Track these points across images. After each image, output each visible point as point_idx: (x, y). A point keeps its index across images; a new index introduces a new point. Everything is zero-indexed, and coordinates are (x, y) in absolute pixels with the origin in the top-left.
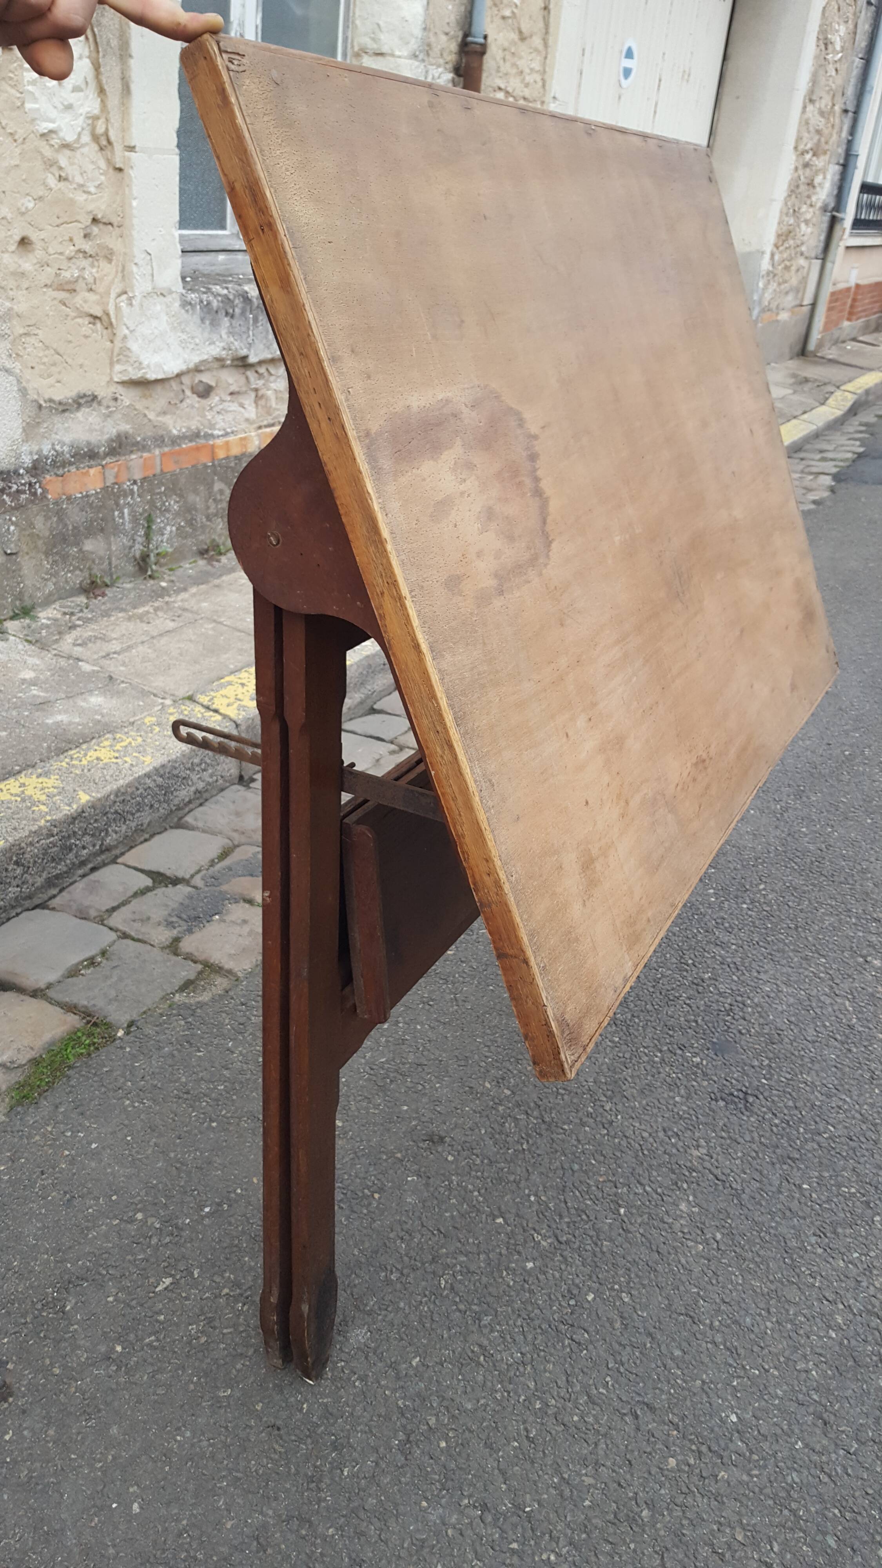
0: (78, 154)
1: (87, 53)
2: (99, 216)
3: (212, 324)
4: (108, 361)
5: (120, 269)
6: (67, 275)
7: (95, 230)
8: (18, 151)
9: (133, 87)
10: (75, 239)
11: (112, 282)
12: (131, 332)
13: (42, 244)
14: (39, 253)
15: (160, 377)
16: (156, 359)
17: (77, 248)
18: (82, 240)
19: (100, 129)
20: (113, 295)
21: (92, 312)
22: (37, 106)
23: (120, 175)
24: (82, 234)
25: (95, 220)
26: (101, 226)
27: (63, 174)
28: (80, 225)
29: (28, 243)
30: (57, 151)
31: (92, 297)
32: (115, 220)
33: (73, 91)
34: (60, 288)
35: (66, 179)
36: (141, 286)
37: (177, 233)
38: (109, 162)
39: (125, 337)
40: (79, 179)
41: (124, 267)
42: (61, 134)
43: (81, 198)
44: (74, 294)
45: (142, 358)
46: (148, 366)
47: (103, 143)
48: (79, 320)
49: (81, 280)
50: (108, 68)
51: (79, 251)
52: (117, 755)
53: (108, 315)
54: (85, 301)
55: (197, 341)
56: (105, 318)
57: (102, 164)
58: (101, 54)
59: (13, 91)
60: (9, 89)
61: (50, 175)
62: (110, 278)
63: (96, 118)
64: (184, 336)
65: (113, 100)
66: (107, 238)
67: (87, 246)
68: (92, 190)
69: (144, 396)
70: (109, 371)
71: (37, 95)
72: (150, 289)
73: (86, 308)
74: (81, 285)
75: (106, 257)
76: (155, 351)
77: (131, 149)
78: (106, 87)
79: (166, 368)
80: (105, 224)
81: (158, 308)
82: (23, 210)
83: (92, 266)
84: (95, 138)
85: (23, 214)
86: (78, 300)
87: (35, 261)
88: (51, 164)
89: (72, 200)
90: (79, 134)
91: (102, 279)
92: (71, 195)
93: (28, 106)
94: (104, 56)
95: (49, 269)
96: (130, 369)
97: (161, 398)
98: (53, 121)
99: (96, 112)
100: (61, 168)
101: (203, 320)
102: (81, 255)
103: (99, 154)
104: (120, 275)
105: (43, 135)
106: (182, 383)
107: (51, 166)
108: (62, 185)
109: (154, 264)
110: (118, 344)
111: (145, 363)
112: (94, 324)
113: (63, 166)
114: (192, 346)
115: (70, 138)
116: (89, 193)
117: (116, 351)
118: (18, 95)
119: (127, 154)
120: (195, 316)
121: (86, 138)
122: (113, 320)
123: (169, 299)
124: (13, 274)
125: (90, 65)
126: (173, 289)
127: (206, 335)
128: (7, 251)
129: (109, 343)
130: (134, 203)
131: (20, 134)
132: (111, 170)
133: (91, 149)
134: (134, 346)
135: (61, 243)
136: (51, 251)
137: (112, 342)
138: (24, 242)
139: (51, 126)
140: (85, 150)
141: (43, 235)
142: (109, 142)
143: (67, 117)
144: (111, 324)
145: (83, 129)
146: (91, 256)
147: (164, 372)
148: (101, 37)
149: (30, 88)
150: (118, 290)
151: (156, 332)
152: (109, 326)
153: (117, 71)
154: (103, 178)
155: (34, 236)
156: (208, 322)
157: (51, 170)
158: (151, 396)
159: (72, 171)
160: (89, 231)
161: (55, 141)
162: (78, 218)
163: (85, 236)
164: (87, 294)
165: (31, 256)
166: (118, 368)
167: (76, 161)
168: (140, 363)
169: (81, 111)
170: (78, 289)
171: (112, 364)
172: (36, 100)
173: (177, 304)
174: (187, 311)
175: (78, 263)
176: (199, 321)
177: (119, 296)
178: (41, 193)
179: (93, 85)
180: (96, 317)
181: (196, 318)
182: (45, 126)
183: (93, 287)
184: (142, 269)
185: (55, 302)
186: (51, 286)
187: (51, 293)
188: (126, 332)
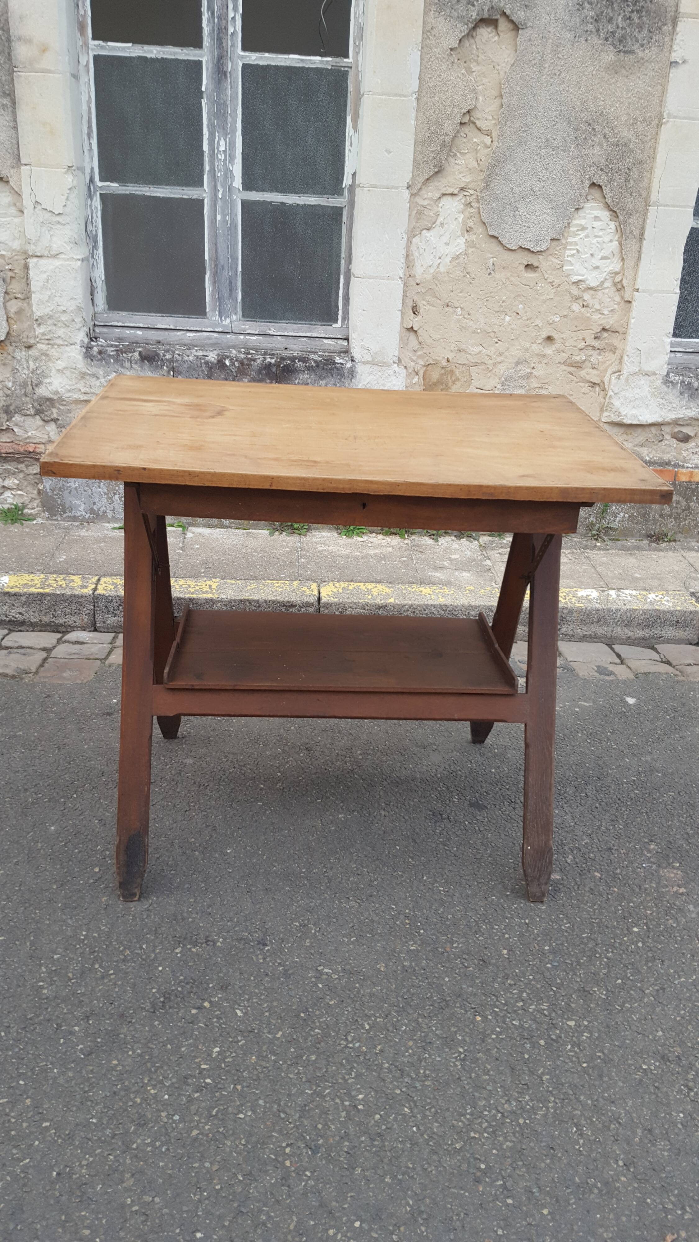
0: (600, 293)
1: (616, 238)
2: (607, 327)
3: (691, 396)
4: (599, 409)
5: (619, 357)
6: (578, 358)
7: (605, 334)
8: (554, 291)
9: (642, 255)
10: (587, 340)
11: (610, 365)
12: (615, 394)
13: (562, 340)
14: (557, 345)
15: (634, 422)
16: (634, 412)
17: (587, 344)
18: (594, 341)
19: (618, 278)
20: (609, 372)
21: (592, 380)
22: (572, 268)
23: (628, 305)
24: (593, 337)
25: (604, 329)
26: (610, 333)
27: (585, 304)
28: (592, 332)
29: (551, 340)
30: (583, 291)
31: (595, 372)
32: (621, 330)
33: (601, 259)
34: (571, 365)
35: (587, 306)
36: (628, 368)
37: (670, 339)
38: (622, 297)
39: (611, 396)
40: (597, 307)
41: (622, 357)
42: (587, 282)
43: (596, 317)
44: (580, 369)
45: (621, 410)
46: (626, 415)
47: (619, 288)
48: (582, 384)
49: (587, 362)
50: (628, 246)
51: (590, 346)
52: (431, 593)
53: (604, 383)
54: (588, 374)
55: (674, 405)
56: (601, 384)
57: (618, 299)
58: (624, 239)
59: (556, 261)
60: (553, 259)
61: (575, 304)
62: (610, 362)
63: (617, 273)
64: (663, 401)
65: (630, 263)
66: (615, 340)
67: (596, 344)
68: (606, 312)
69: (627, 434)
70: (598, 415)
71: (573, 262)
72: (637, 370)
73: (588, 378)
74: (587, 364)
75: (611, 350)
76: (634, 407)
77: (637, 290)
78: (625, 257)
79: (641, 418)
80: (613, 332)
81: (643, 382)
82: (551, 322)
83: (600, 354)
84: (615, 284)
85: (550, 324)
86: (583, 373)
87: (554, 349)
88: (577, 298)
89: (588, 317)
90: (602, 283)
91: (604, 362)
92: (588, 315)
93: (565, 268)
94: (626, 240)
95: (564, 354)
96: (612, 415)
97: (641, 436)
98: (583, 275)
99: (617, 270)
100: (584, 300)
101: (682, 393)
102: (591, 348)
103: (617, 293)
104: (618, 361)
105: (574, 283)
106: (661, 430)
107: (577, 299)
108: (583, 310)
109: (643, 357)
110: (607, 400)
111: (624, 413)
112: (593, 387)
113: (585, 299)
114: (669, 408)
115: (593, 284)
116: (603, 314)
117: (606, 404)
118: (559, 262)
119: (635, 293)
120: (674, 391)
121: (608, 284)
122: (606, 387)
123: (653, 377)
124: (538, 355)
125: (618, 245)
126: (657, 372)
127: (683, 403)
128: (536, 343)
129: (602, 400)
130: (633, 321)
131: (557, 282)
132: (623, 302)
133: (609, 290)
134: (617, 403)
135: (576, 341)
136: (567, 344)
137: (605, 399)
138: (549, 339)
139: (580, 278)
140: (606, 291)
141: (562, 336)
142: (624, 287)
143: (595, 273)
144: (605, 388)
145: (606, 279)
146: (598, 349)
147: (639, 420)
148: (625, 230)
149: (569, 259)
150: (614, 370)
151: (637, 396)
152: (604, 390)
153: (636, 247)
154: (616, 306)
155: (555, 335)
156: (686, 395)
157: (577, 301)
158: (631, 434)
159: (591, 302)
160: (599, 335)
161: (583, 286)
162: (592, 327)
163: (595, 338)
164: (591, 370)
165: (553, 346)
166: (606, 414)
167: (597, 297)
168: (620, 413)
169: (606, 270)
170: (584, 366)
171: (602, 410)
172: (572, 264)
173: (659, 382)
174: (669, 387)
175: (587, 352)
176: (678, 394)
177: (615, 373)
178: (565, 314)
179: (617, 256)
180: (594, 384)
181: (676, 391)
182: (575, 278)
183: (596, 366)
184: (632, 359)
185: (565, 372)
186: (563, 363)
187: (563, 367)
188: (612, 393)
